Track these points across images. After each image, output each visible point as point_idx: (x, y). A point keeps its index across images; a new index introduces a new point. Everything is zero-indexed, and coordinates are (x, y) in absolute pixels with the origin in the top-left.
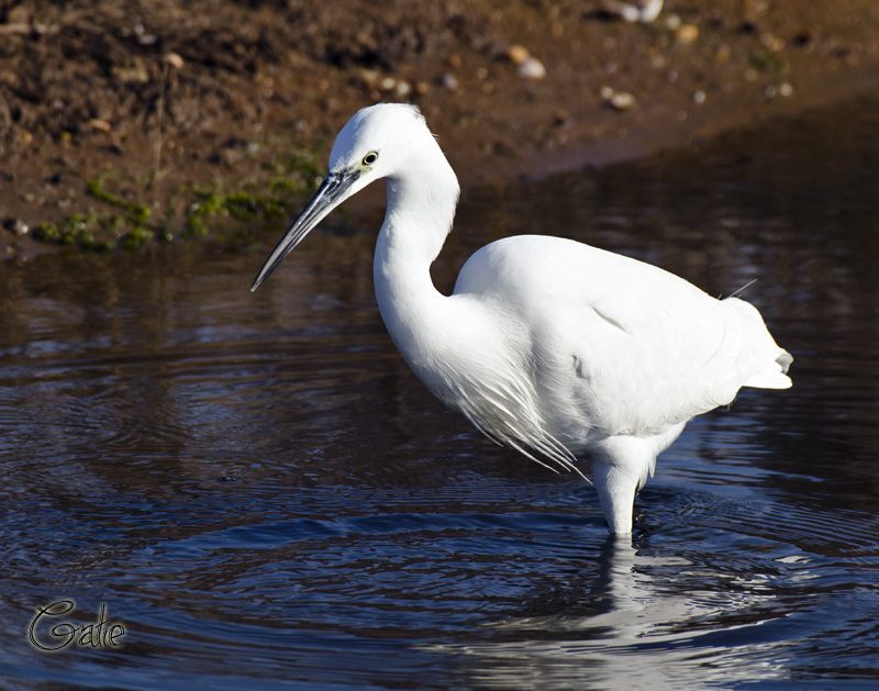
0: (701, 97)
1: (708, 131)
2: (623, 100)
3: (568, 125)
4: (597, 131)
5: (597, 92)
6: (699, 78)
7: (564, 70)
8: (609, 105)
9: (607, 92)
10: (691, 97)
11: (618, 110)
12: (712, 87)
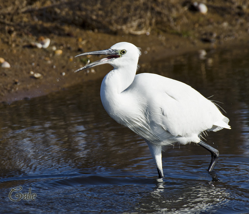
0: (64, 74)
1: (67, 85)
2: (37, 75)
3: (18, 84)
4: (29, 86)
5: (29, 73)
6: (63, 67)
7: (17, 65)
8: (33, 77)
9: (32, 73)
10: (61, 74)
11: (36, 78)
12: (68, 71)
